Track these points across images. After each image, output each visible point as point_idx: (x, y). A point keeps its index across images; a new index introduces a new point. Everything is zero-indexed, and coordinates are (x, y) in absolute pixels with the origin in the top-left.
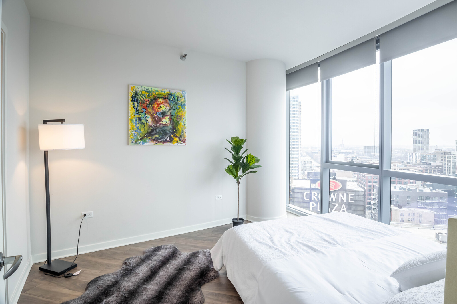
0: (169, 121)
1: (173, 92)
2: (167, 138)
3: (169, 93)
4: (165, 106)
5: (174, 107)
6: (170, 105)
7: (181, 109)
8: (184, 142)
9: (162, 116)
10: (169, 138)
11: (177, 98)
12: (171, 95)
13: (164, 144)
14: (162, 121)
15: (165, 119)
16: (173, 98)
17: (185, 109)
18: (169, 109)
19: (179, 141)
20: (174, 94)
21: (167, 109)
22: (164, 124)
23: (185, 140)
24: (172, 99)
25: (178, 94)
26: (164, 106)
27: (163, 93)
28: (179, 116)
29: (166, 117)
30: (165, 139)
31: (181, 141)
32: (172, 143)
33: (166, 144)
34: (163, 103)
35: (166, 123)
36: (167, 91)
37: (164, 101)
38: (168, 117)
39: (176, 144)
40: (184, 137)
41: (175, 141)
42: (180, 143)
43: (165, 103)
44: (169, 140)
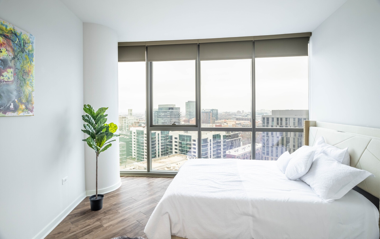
0: (12, 77)
1: (18, 31)
2: (11, 105)
3: (13, 31)
4: (7, 50)
5: (19, 55)
6: (14, 50)
7: (29, 62)
8: (32, 111)
9: (2, 67)
10: (12, 104)
11: (24, 43)
12: (16, 34)
13: (6, 115)
14: (3, 76)
15: (8, 72)
16: (18, 40)
17: (33, 62)
18: (12, 57)
19: (25, 110)
20: (20, 35)
21: (10, 57)
22: (6, 82)
23: (33, 108)
24: (16, 42)
25: (25, 38)
26: (5, 50)
27: (4, 28)
28: (25, 71)
29: (9, 70)
30: (8, 106)
31: (29, 110)
32: (16, 113)
33: (9, 114)
34: (5, 45)
35: (9, 80)
36: (10, 27)
37: (5, 42)
38: (12, 70)
39: (22, 114)
40: (32, 104)
41: (21, 109)
42: (26, 112)
43: (7, 45)
44: (13, 107)
